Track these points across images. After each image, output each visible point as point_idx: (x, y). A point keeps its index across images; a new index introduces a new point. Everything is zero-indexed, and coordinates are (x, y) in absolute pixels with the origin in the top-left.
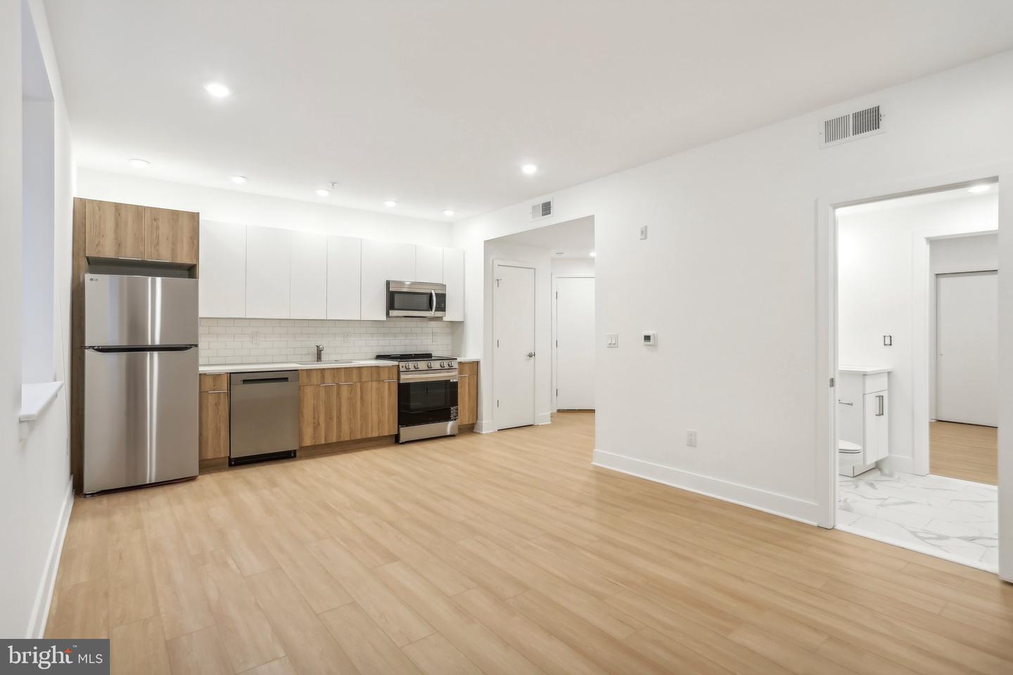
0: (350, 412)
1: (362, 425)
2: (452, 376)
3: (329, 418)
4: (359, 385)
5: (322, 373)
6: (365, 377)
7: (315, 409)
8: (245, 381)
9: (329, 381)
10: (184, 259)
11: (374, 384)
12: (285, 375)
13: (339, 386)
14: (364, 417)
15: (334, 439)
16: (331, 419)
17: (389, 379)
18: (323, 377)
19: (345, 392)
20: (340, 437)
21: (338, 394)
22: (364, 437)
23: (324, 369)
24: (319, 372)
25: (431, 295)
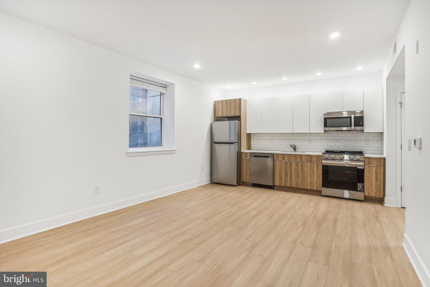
0: (296, 175)
1: (302, 182)
2: (359, 165)
3: (286, 176)
4: (300, 163)
5: (283, 156)
6: (304, 159)
7: (280, 170)
8: (254, 156)
9: (286, 159)
10: (237, 114)
11: (309, 164)
12: (268, 155)
13: (291, 163)
14: (303, 179)
15: (288, 185)
16: (287, 176)
17: (317, 162)
18: (284, 157)
19: (294, 165)
20: (291, 185)
21: (291, 166)
22: (303, 188)
23: (284, 154)
24: (282, 155)
25: (350, 118)
